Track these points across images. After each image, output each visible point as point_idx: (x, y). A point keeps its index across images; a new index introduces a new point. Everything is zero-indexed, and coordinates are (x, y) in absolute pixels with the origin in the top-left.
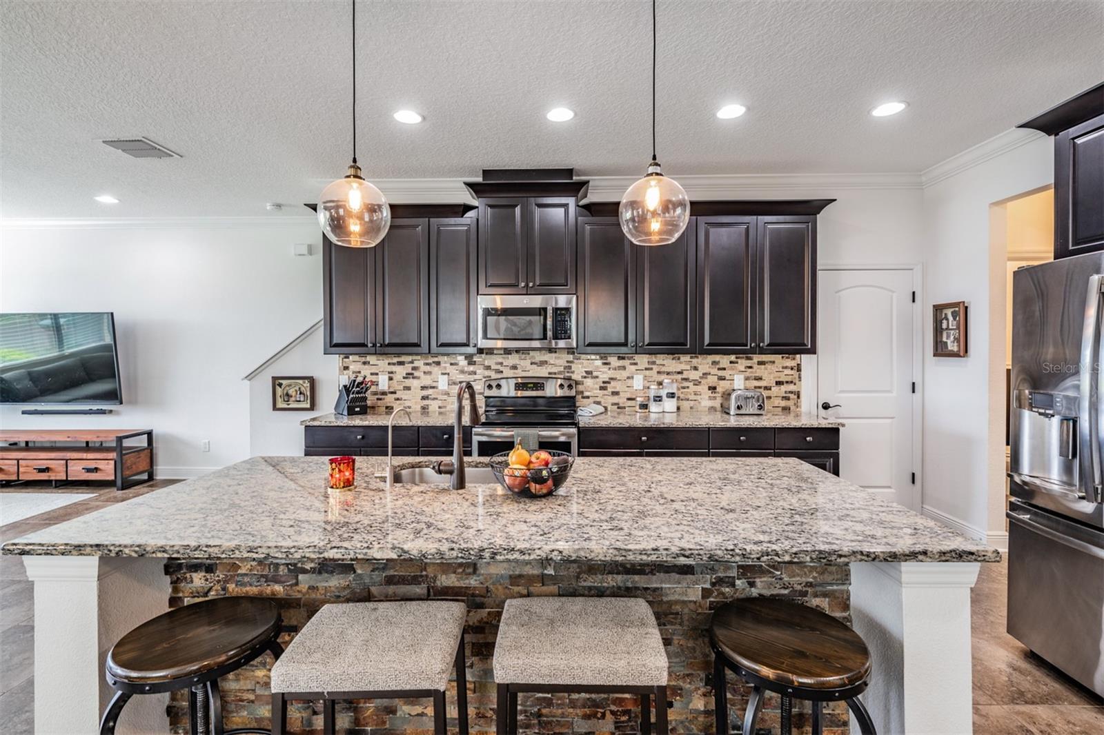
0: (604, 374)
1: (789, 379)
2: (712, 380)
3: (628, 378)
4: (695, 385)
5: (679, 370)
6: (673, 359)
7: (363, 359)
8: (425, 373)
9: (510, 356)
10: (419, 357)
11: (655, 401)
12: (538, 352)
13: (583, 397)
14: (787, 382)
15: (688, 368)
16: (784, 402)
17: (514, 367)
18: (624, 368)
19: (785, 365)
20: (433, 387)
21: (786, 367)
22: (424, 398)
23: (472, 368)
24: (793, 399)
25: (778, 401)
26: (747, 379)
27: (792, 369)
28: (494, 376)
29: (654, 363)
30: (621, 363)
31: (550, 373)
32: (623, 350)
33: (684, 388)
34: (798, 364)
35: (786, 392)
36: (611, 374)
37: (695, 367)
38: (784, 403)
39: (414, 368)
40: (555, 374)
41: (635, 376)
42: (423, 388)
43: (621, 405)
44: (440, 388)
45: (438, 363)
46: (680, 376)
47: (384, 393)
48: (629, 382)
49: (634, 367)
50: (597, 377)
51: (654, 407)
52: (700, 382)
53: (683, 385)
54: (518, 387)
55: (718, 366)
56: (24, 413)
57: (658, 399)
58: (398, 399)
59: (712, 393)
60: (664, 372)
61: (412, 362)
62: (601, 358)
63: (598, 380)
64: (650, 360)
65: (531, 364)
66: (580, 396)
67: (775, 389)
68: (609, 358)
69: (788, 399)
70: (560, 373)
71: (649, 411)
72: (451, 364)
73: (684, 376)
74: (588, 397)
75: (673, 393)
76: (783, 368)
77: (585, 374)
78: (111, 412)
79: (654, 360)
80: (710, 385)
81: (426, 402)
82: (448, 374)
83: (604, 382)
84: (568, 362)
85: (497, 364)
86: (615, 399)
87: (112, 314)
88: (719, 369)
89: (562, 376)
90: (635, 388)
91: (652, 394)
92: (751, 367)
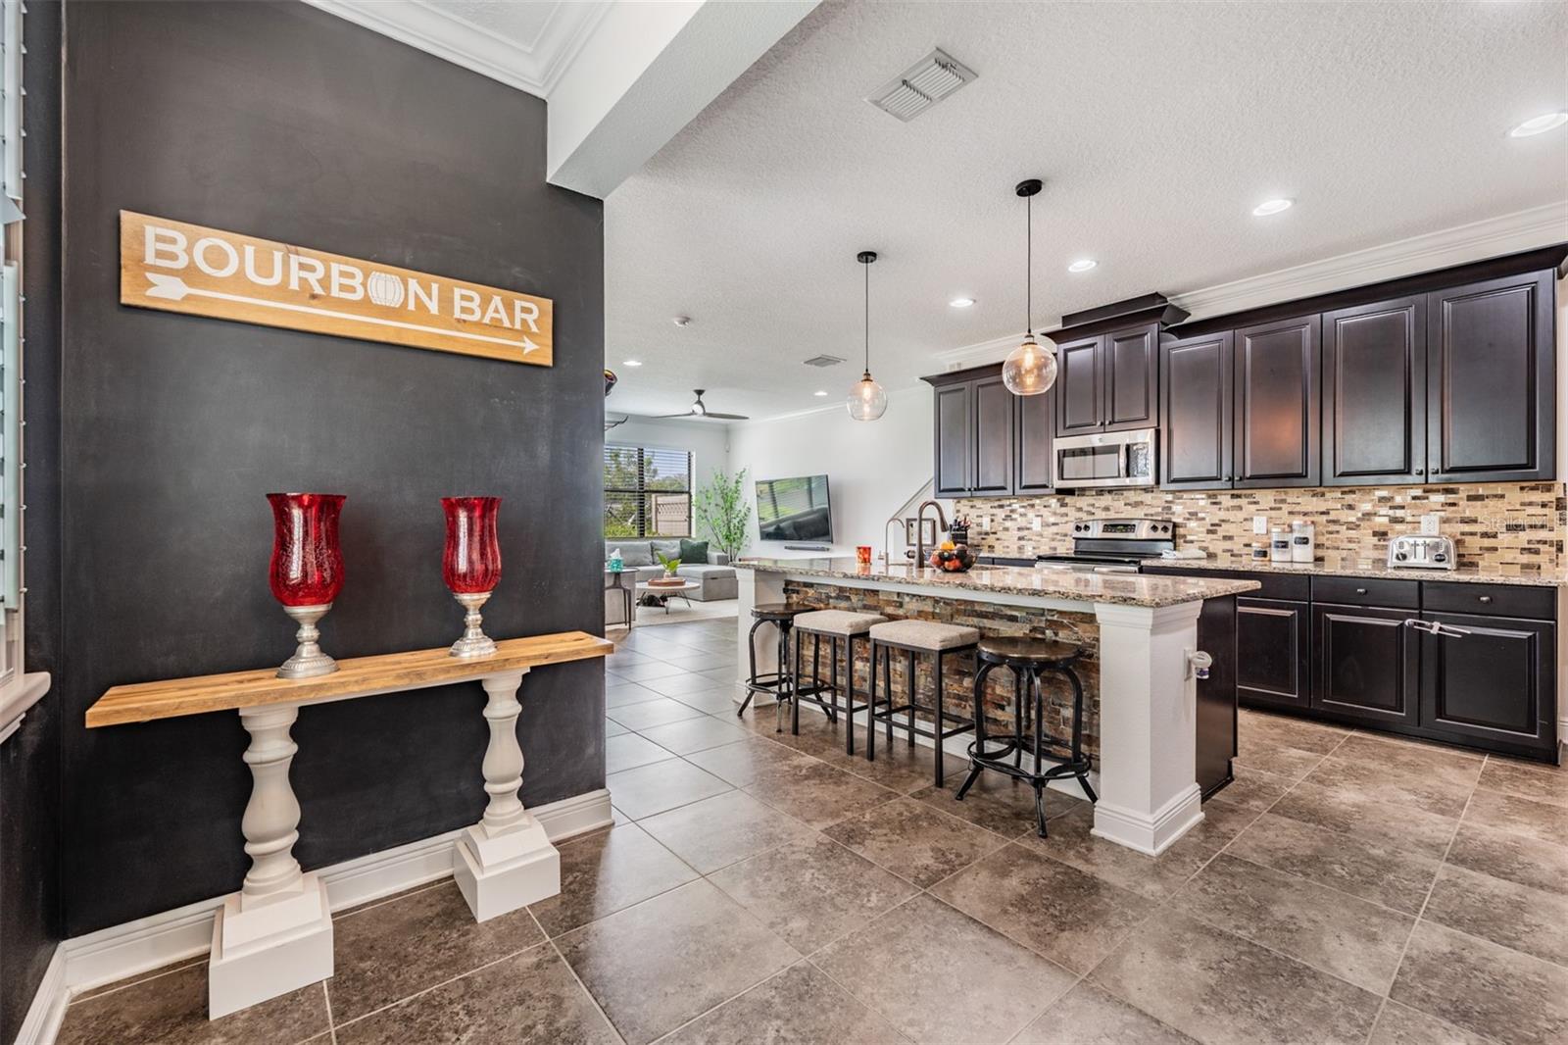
0: (1213, 515)
1: (1538, 521)
2: (1381, 522)
3: (1246, 520)
4: (1348, 529)
5: (1324, 510)
6: (1313, 496)
7: (971, 504)
8: (1021, 515)
9: (1101, 497)
10: (1015, 501)
11: (1277, 547)
12: (1132, 492)
13: (1185, 542)
14: (1531, 527)
15: (1339, 506)
16: (1526, 556)
17: (1107, 509)
18: (1240, 508)
19: (1527, 500)
20: (1028, 529)
21: (1530, 504)
22: (1020, 539)
23: (1064, 510)
24: (1548, 553)
25: (1512, 556)
26: (1445, 521)
27: (1544, 505)
28: (1085, 517)
29: (1283, 501)
30: (1236, 502)
31: (1146, 515)
32: (1215, 485)
33: (1331, 533)
34: (1558, 499)
35: (1529, 542)
36: (1223, 515)
37: (1350, 505)
38: (1526, 558)
39: (1012, 511)
40: (1152, 515)
41: (1255, 518)
42: (1019, 529)
43: (1236, 552)
44: (1034, 529)
45: (1033, 506)
46: (1325, 518)
47: (987, 534)
48: (1247, 525)
49: (1253, 507)
50: (1203, 519)
51: (1276, 555)
52: (1358, 526)
53: (1330, 529)
54: (1107, 528)
55: (1389, 504)
56: (786, 548)
57: (1284, 545)
58: (998, 539)
59: (1379, 540)
60: (1299, 513)
61: (1010, 505)
62: (1209, 497)
63: (1203, 522)
64: (1278, 498)
65: (1125, 505)
66: (1182, 541)
67: (1505, 539)
68: (1219, 497)
69: (1537, 552)
70: (1157, 514)
71: (1270, 561)
72: (1045, 506)
73: (1331, 517)
74: (1192, 542)
75: (1307, 539)
76: (1523, 504)
77: (1187, 516)
78: (828, 549)
79: (1284, 497)
80: (1377, 529)
81: (1022, 542)
82: (1042, 516)
83: (1212, 525)
84: (1167, 502)
85: (1089, 505)
86: (1228, 545)
87: (827, 476)
88: (1391, 508)
89: (1160, 518)
90: (1255, 532)
91: (1275, 538)
92: (1454, 504)
